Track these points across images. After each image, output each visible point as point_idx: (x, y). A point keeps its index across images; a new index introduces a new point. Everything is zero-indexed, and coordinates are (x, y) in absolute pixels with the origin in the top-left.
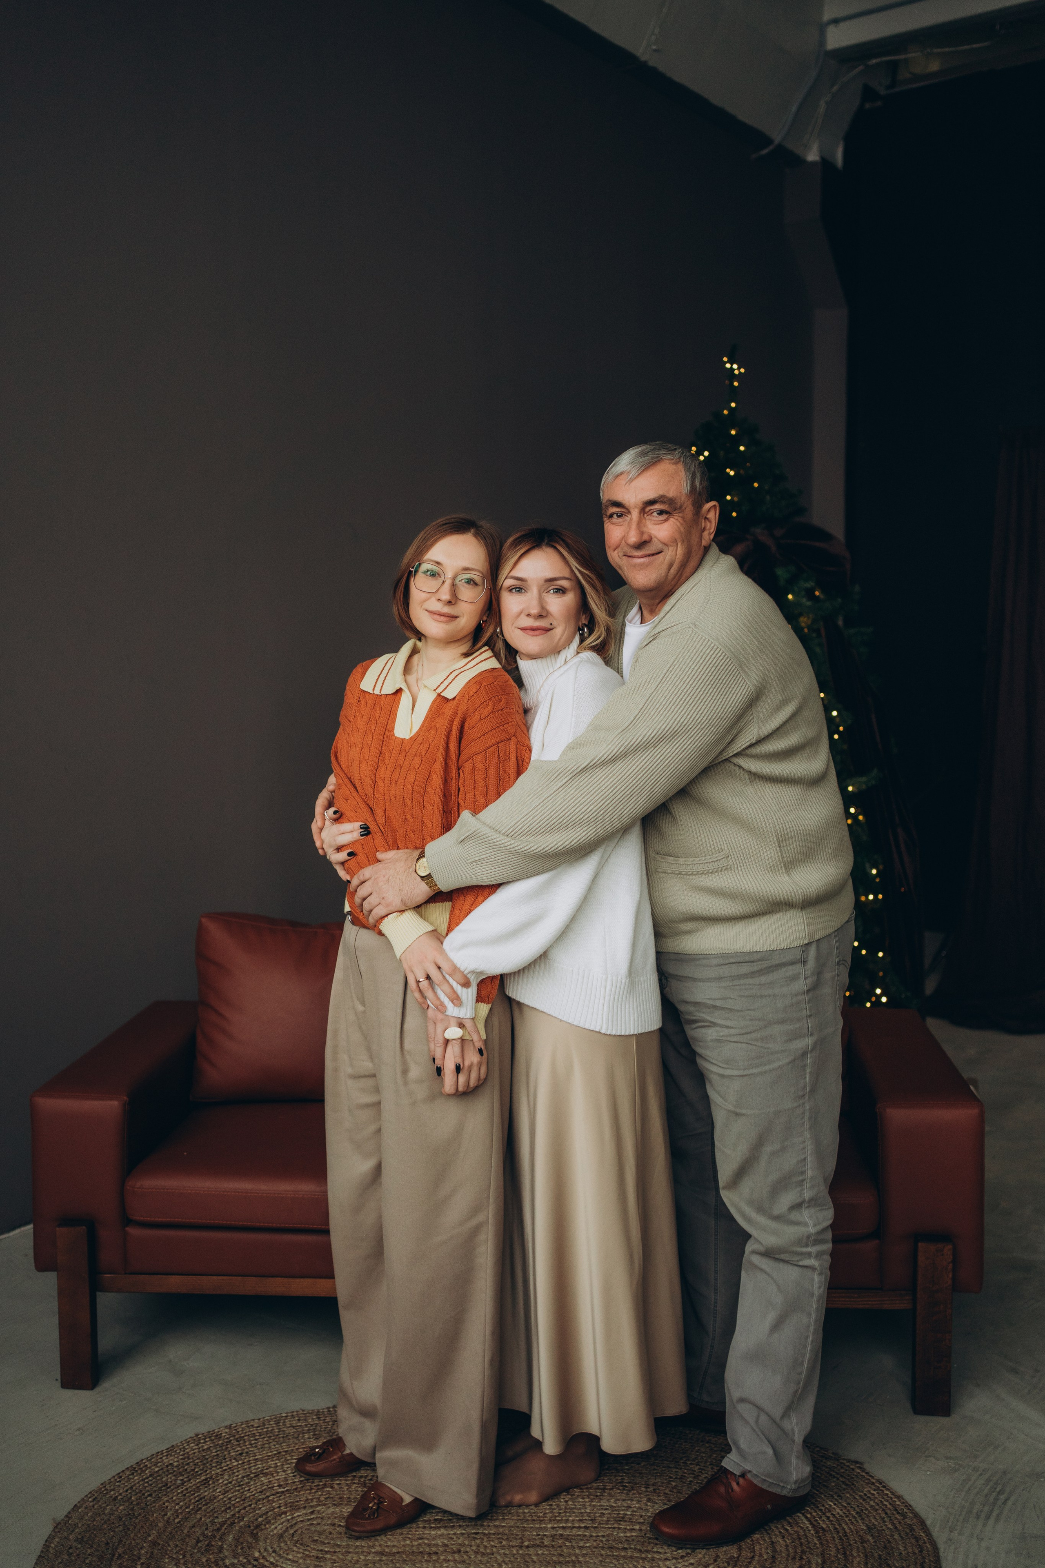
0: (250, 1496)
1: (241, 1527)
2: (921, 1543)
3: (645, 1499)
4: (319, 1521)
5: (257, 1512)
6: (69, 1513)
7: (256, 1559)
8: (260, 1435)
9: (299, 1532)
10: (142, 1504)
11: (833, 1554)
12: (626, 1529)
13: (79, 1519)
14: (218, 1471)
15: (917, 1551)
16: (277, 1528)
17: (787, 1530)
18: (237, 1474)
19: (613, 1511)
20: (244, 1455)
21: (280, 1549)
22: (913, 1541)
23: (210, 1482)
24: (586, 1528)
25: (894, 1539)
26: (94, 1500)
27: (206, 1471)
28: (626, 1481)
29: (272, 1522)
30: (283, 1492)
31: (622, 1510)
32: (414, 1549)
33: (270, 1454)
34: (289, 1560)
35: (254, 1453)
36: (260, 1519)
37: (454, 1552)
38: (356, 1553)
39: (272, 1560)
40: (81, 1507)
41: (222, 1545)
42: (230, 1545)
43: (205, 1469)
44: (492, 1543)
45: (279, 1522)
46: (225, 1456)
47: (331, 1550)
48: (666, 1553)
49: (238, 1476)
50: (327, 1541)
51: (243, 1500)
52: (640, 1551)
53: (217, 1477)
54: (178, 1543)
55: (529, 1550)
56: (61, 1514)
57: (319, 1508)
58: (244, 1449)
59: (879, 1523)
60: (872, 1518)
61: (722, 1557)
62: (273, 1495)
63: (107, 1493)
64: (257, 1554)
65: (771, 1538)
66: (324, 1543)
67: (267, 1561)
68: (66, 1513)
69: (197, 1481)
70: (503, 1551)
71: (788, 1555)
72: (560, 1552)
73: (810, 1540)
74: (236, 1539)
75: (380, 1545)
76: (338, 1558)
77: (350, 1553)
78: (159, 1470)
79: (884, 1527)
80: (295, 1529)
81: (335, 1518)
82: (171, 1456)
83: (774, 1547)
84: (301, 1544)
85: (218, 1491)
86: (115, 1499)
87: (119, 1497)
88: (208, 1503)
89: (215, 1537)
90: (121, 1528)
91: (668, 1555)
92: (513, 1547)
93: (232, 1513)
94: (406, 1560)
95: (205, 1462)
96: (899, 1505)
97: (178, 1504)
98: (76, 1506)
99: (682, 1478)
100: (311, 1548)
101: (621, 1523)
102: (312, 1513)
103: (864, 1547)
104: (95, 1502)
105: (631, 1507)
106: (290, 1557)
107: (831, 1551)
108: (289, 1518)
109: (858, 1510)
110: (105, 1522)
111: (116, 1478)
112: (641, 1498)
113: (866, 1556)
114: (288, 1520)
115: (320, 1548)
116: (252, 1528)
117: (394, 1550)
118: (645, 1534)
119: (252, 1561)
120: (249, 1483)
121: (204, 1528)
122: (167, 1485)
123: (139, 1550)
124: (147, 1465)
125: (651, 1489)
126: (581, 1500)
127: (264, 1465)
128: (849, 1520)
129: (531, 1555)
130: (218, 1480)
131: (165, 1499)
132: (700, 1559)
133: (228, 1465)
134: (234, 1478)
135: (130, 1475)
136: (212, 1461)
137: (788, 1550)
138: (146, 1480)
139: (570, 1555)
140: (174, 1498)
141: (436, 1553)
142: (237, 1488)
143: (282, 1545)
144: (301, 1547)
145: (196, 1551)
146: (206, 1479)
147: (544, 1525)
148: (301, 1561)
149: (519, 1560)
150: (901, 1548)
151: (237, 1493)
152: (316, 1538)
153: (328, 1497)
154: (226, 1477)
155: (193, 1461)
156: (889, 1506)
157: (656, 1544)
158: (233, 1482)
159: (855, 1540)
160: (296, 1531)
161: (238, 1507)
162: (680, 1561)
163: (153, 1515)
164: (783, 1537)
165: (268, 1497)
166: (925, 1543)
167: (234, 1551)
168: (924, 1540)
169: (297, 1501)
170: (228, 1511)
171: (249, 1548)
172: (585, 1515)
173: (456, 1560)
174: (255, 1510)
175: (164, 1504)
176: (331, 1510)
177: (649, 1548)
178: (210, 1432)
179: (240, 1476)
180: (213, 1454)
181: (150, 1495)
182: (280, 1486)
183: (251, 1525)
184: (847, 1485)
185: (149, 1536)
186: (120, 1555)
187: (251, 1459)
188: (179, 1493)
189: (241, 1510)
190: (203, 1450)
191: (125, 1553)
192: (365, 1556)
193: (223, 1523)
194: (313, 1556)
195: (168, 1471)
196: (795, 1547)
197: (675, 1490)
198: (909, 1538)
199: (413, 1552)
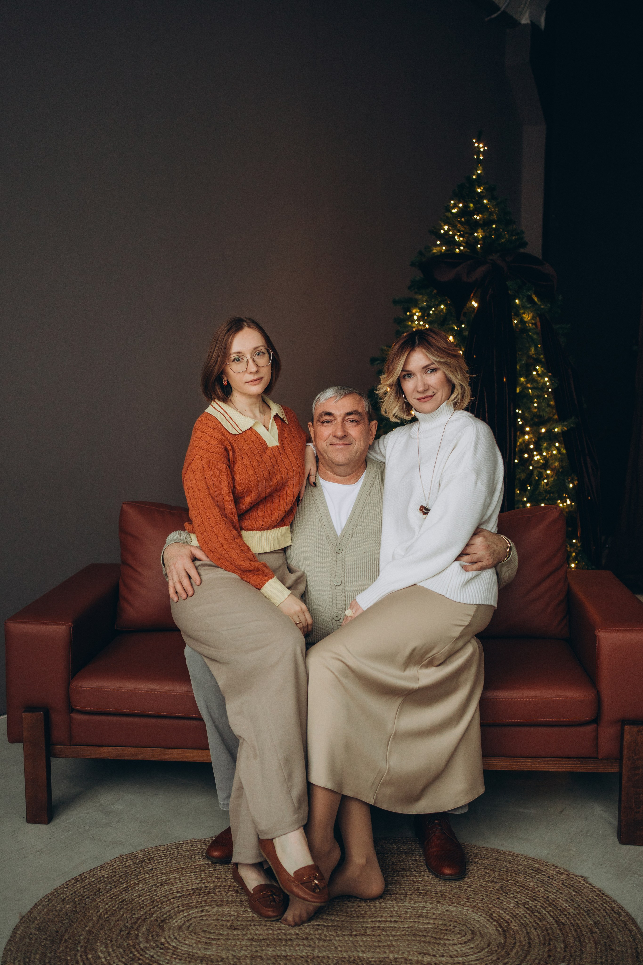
0: (157, 899)
1: (151, 921)
2: (633, 934)
3: (435, 902)
4: (207, 917)
5: (162, 910)
6: (31, 909)
7: (162, 944)
8: (165, 857)
9: (193, 925)
10: (82, 904)
11: (571, 941)
12: (423, 922)
13: (38, 913)
14: (136, 881)
15: (631, 940)
16: (177, 921)
17: (538, 924)
18: (148, 883)
19: (413, 910)
20: (153, 870)
21: (180, 937)
22: (628, 932)
23: (130, 889)
24: (395, 921)
25: (614, 931)
26: (49, 900)
27: (127, 881)
28: (420, 889)
29: (174, 917)
30: (180, 896)
31: (420, 910)
32: (275, 936)
33: (171, 869)
34: (186, 944)
35: (161, 869)
36: (165, 916)
37: (303, 939)
38: (234, 940)
39: (174, 944)
40: (40, 905)
41: (138, 933)
42: (143, 934)
43: (126, 880)
44: (330, 933)
45: (178, 918)
46: (141, 870)
47: (216, 938)
48: (453, 940)
49: (149, 885)
50: (213, 931)
51: (152, 902)
52: (435, 938)
53: (135, 885)
54: (106, 932)
55: (357, 938)
56: (25, 910)
57: (207, 908)
58: (153, 866)
59: (602, 920)
60: (596, 916)
61: (493, 943)
62: (173, 898)
63: (58, 896)
64: (163, 940)
65: (526, 929)
66: (211, 933)
67: (170, 945)
68: (29, 910)
69: (121, 888)
70: (338, 938)
71: (540, 942)
72: (379, 939)
73: (555, 931)
74: (148, 930)
75: (251, 934)
76: (221, 943)
77: (229, 939)
78: (94, 880)
79: (606, 923)
80: (190, 922)
81: (219, 915)
82: (104, 870)
83: (529, 936)
84: (195, 933)
85: (135, 895)
86: (64, 900)
87: (67, 899)
88: (128, 904)
89: (133, 928)
90: (67, 921)
91: (455, 941)
92: (345, 935)
93: (145, 911)
94: (269, 945)
95: (126, 874)
96: (614, 907)
97: (107, 904)
98: (36, 904)
99: (460, 887)
100: (202, 936)
101: (420, 918)
102: (202, 911)
103: (593, 937)
104: (50, 901)
105: (426, 908)
106: (187, 942)
107: (570, 939)
108: (186, 914)
109: (586, 910)
110: (56, 917)
111: (64, 885)
112: (433, 901)
113: (595, 943)
114: (185, 916)
115: (208, 936)
116: (159, 921)
117: (261, 937)
118: (438, 927)
119: (160, 945)
120: (156, 890)
121: (126, 921)
122: (100, 890)
123: (79, 936)
124: (86, 877)
125: (439, 895)
126: (391, 902)
127: (167, 877)
128: (581, 917)
129: (358, 941)
130: (135, 888)
131: (98, 901)
132: (478, 945)
133: (142, 877)
134: (146, 887)
135: (74, 883)
136: (131, 874)
137: (539, 938)
138: (86, 887)
139: (386, 941)
140: (105, 900)
141: (290, 940)
142: (148, 894)
143: (181, 933)
144: (194, 935)
145: (119, 938)
146: (127, 887)
147: (366, 920)
148: (194, 945)
149: (350, 945)
150: (619, 937)
151: (148, 897)
152: (205, 929)
153: (213, 900)
154: (141, 885)
155: (119, 874)
156: (608, 908)
157: (446, 934)
158: (146, 889)
159: (586, 931)
160: (192, 924)
161: (149, 907)
162: (464, 945)
163: (90, 911)
164: (536, 929)
165: (170, 900)
166: (636, 934)
167: (146, 938)
168: (635, 932)
169: (191, 903)
170: (142, 910)
171: (157, 936)
172: (394, 912)
173: (305, 945)
174: (160, 909)
175: (98, 904)
176: (215, 910)
177: (442, 936)
178: (130, 854)
179: (150, 885)
180: (132, 869)
181: (88, 898)
182: (178, 892)
183: (159, 919)
184: (577, 892)
185: (87, 926)
186: (66, 940)
187: (159, 872)
188: (108, 897)
189: (151, 909)
190: (126, 866)
191: (69, 938)
192: (241, 942)
193: (138, 919)
194: (203, 942)
195: (101, 880)
196: (544, 936)
197: (456, 896)
198: (624, 931)
199: (274, 939)
